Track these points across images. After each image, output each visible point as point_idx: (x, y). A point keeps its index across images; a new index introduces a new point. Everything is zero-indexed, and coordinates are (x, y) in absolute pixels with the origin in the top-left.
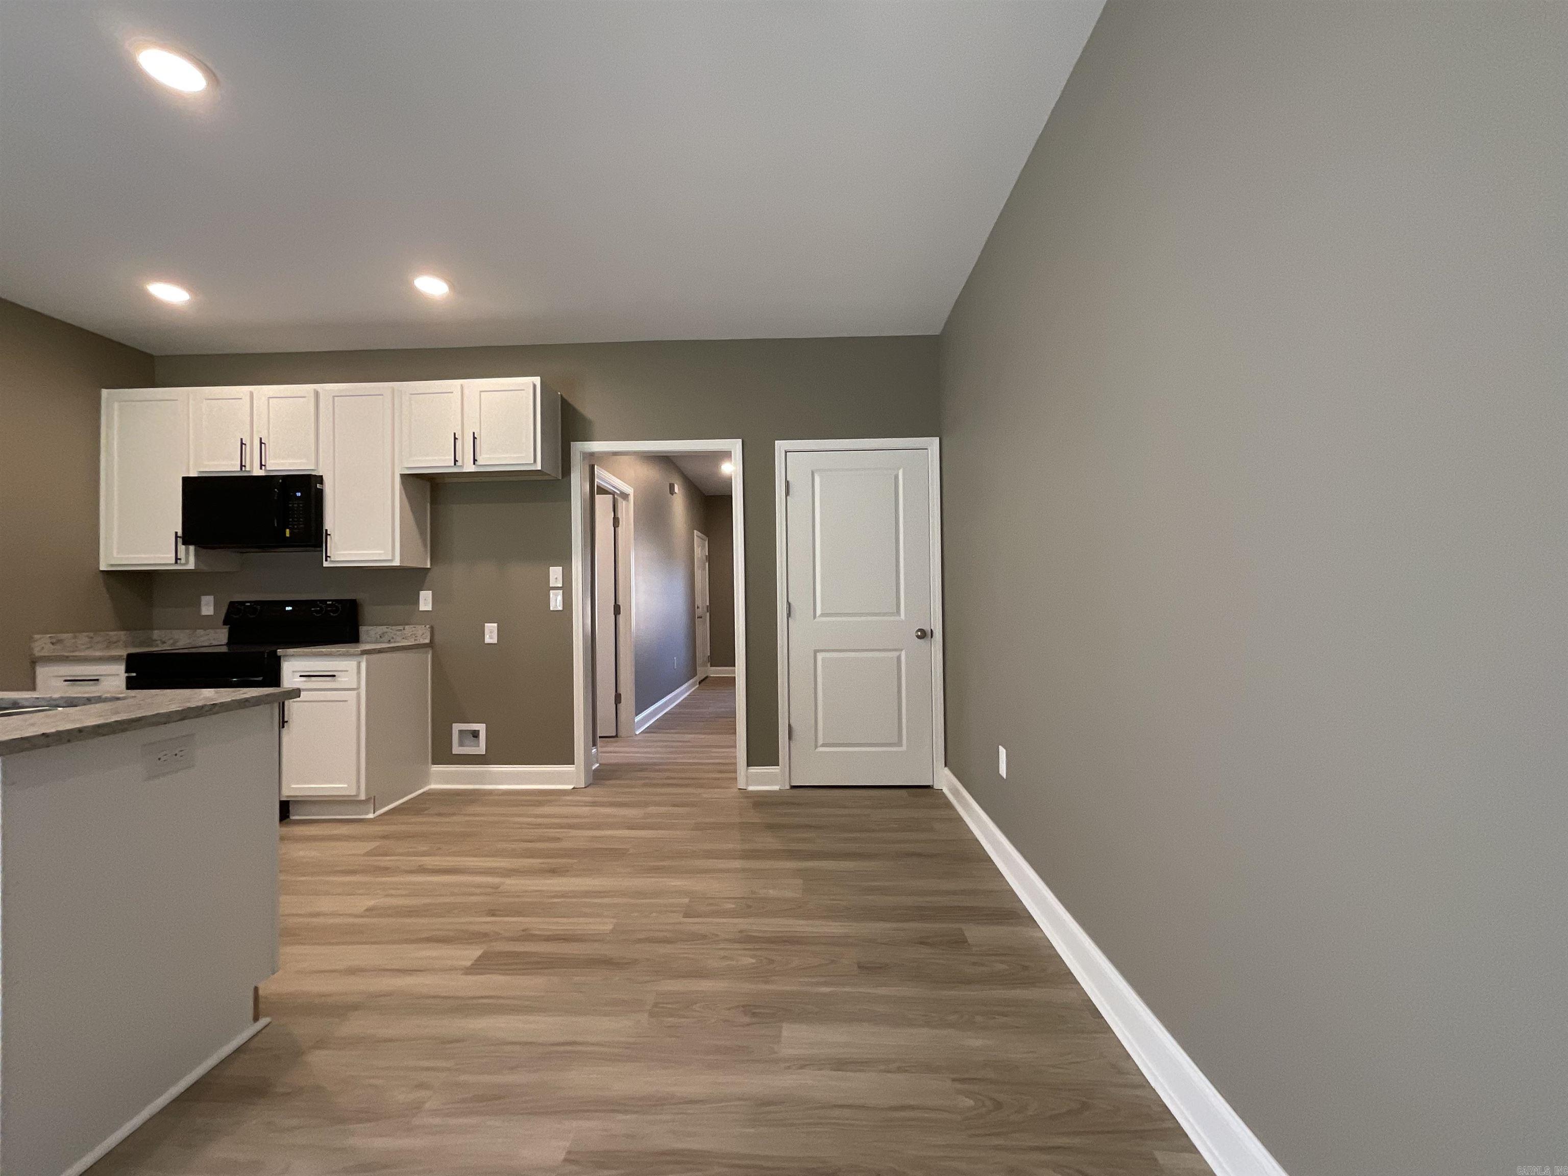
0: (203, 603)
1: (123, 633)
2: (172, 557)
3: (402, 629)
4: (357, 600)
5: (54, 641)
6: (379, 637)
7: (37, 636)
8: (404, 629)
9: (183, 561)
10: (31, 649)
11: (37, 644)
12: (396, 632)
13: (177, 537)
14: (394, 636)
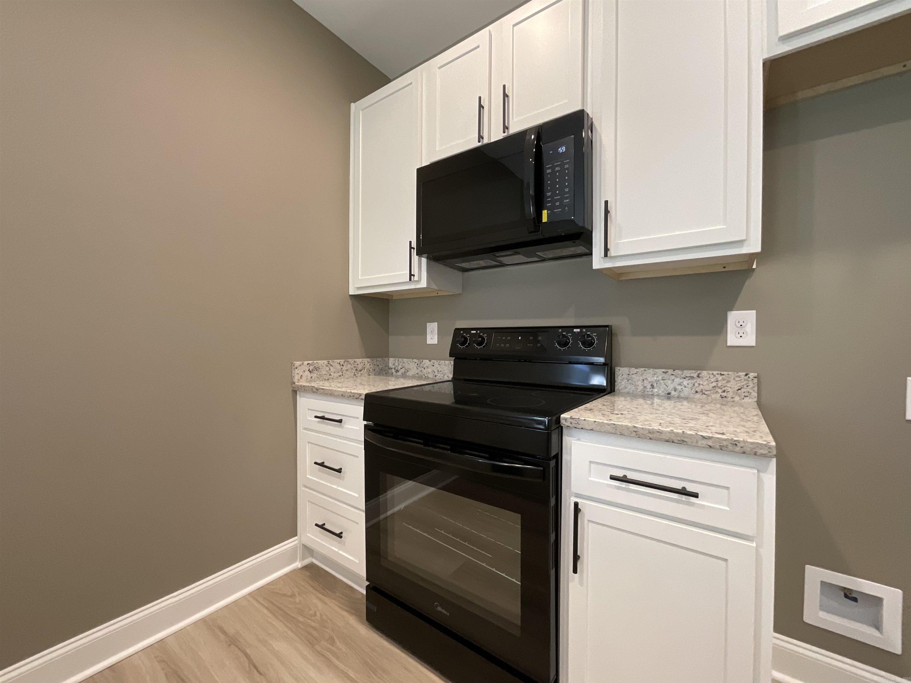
0: (428, 331)
1: (366, 360)
2: (406, 274)
3: (695, 375)
4: (613, 327)
5: (311, 368)
6: (649, 386)
7: (297, 363)
8: (698, 376)
9: (416, 278)
10: (292, 377)
11: (297, 371)
12: (681, 381)
13: (411, 248)
14: (679, 388)
